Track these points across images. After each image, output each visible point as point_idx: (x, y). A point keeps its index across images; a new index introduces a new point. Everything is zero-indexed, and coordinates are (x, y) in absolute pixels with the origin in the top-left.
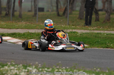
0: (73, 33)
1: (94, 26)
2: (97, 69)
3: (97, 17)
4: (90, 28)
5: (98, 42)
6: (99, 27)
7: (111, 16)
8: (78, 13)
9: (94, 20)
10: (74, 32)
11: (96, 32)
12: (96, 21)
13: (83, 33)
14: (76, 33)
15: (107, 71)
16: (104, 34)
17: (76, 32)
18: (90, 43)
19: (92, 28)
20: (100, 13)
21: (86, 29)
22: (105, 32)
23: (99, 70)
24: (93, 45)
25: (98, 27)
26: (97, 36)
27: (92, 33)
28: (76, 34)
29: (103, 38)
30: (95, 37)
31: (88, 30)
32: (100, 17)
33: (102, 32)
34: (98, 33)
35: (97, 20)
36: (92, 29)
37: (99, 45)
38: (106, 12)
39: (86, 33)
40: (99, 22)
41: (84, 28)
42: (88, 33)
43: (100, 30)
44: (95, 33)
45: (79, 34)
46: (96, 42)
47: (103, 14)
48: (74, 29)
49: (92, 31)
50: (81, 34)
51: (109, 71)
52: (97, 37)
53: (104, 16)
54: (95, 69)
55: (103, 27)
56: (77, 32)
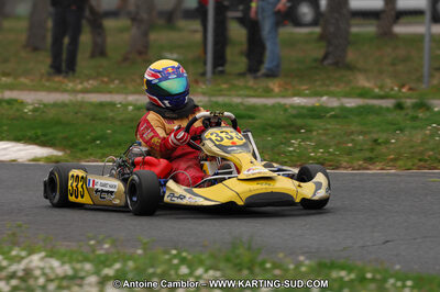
0: (4, 104)
1: (89, 78)
2: (100, 243)
3: (99, 40)
4: (71, 85)
5: (103, 137)
6: (106, 79)
7: (153, 36)
8: (24, 24)
9: (88, 54)
10: (10, 102)
11: (95, 98)
12: (93, 56)
13: (45, 105)
14: (16, 106)
15: (140, 252)
16: (125, 106)
17: (16, 101)
18: (71, 143)
19: (81, 83)
20: (109, 24)
21: (56, 90)
22: (131, 98)
23: (106, 246)
24: (82, 150)
25: (103, 82)
26: (98, 114)
27: (82, 104)
28: (18, 110)
29: (121, 121)
30: (93, 119)
31: (65, 91)
32: (109, 40)
33: (117, 98)
34: (102, 105)
35: (99, 51)
36: (80, 87)
37: (107, 150)
38: (135, 19)
39: (55, 105)
40: (104, 62)
41: (47, 84)
42: (64, 105)
43: (110, 92)
44: (91, 104)
45: (31, 107)
46: (94, 140)
47: (121, 30)
48: (11, 88)
49: (80, 97)
50: (35, 110)
51: (145, 250)
52: (100, 119)
53: (126, 36)
54: (92, 242)
55: (122, 81)
56: (22, 103)
